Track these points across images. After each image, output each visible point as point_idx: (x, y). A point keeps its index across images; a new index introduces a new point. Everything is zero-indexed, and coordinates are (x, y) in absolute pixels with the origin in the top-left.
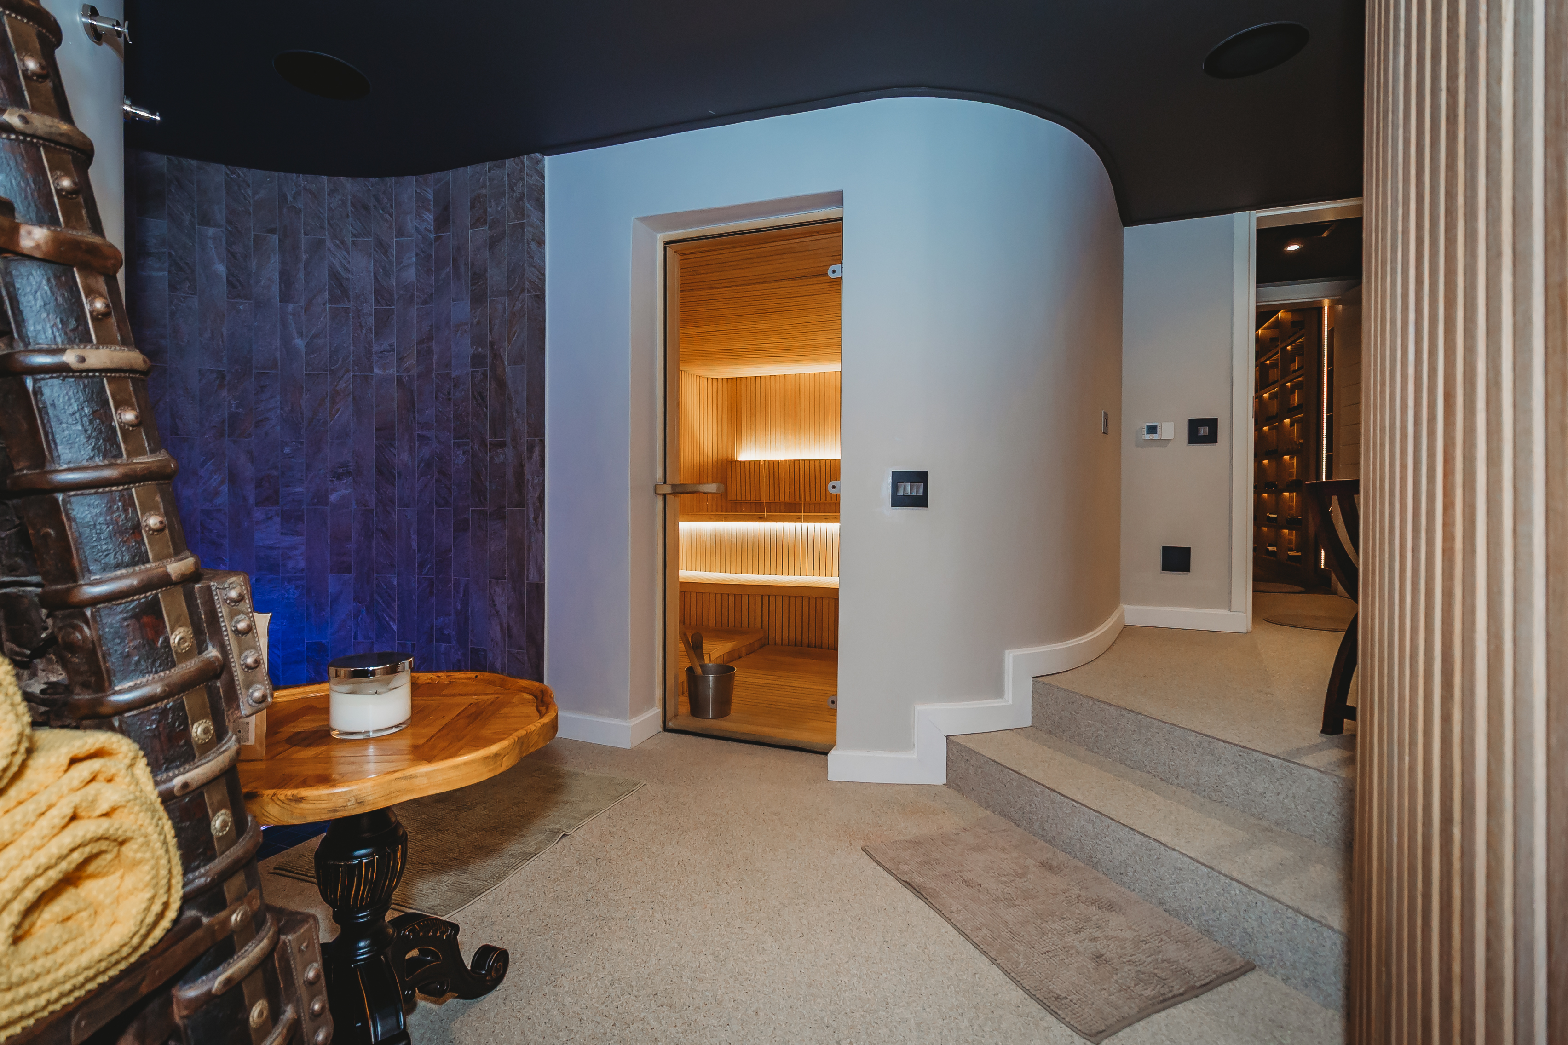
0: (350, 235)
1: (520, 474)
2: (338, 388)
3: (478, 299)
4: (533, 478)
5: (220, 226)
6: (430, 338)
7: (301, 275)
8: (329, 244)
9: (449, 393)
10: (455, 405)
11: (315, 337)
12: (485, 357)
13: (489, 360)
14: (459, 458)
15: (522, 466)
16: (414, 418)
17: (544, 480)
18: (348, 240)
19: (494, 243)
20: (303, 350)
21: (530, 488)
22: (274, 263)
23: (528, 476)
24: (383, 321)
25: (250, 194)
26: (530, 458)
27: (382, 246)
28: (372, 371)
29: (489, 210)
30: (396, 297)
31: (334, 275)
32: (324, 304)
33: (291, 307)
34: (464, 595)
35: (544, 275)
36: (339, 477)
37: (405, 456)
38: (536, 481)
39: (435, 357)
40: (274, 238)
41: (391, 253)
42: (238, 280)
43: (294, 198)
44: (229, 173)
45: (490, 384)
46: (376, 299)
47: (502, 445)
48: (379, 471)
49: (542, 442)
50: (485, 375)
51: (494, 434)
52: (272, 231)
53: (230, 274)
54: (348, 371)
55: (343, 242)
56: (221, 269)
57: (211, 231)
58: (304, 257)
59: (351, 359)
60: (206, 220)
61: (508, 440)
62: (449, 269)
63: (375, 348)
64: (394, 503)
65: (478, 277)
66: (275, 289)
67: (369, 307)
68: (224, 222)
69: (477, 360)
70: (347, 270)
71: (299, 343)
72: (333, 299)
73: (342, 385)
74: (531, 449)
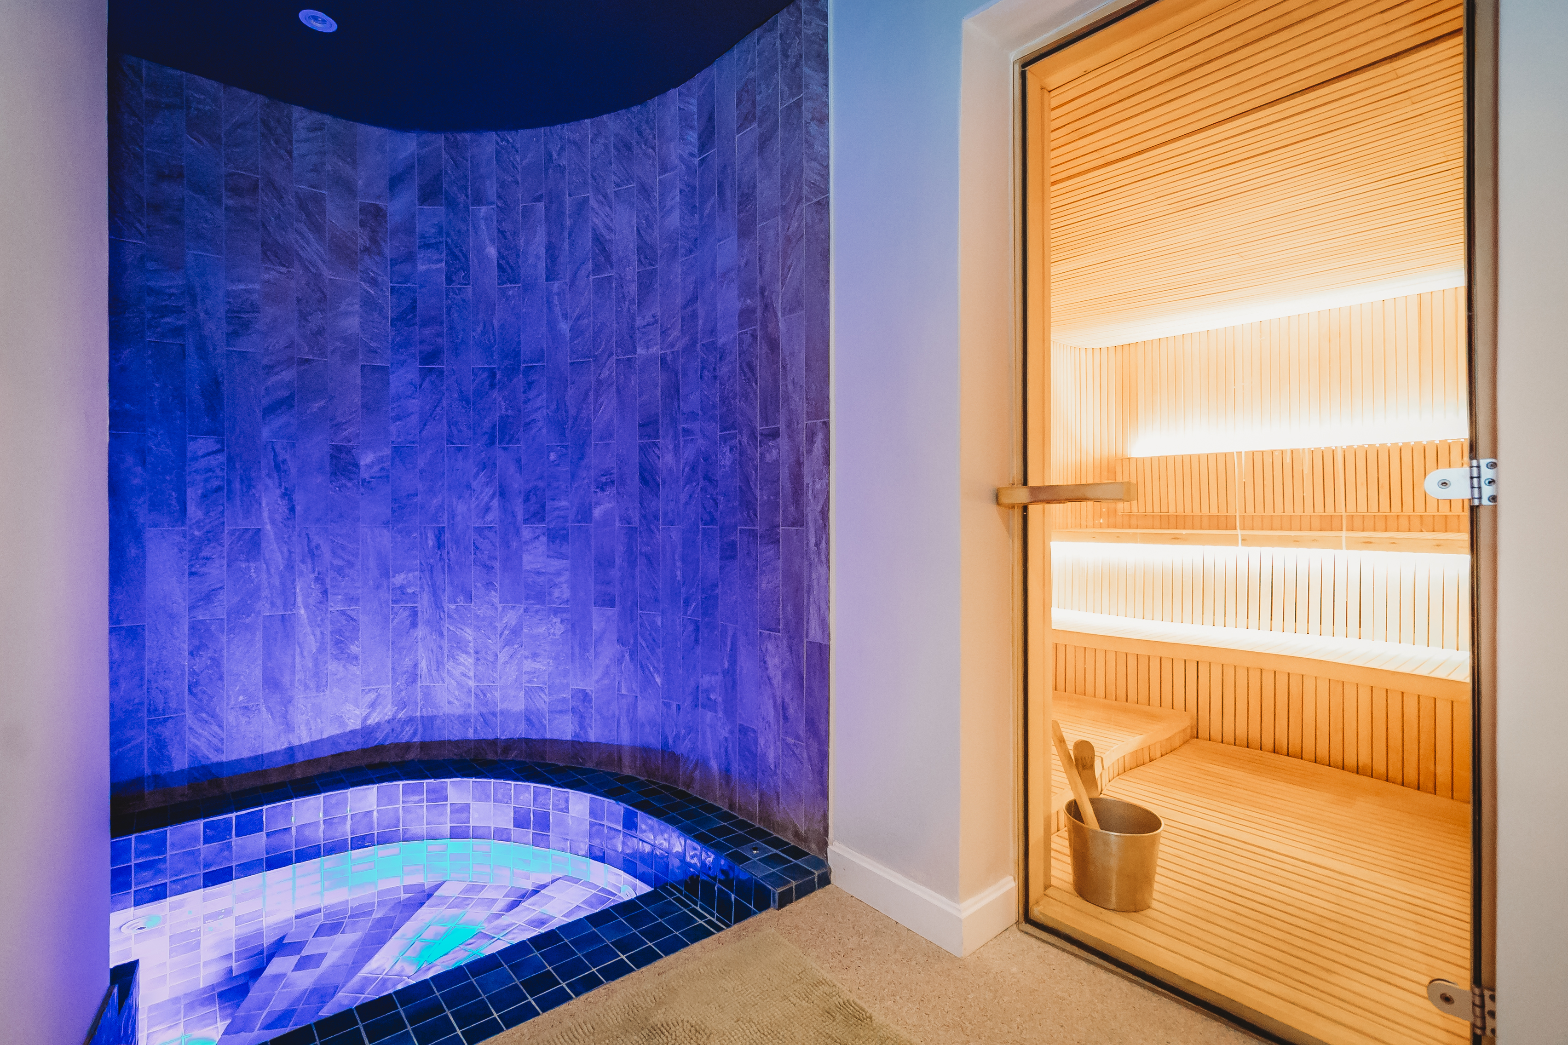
0: (613, 185)
1: (797, 478)
2: (602, 376)
3: (745, 231)
4: (814, 482)
5: (492, 203)
6: (694, 299)
7: (566, 246)
8: (592, 203)
9: (715, 369)
10: (721, 384)
11: (579, 318)
12: (754, 311)
13: (759, 314)
14: (726, 459)
15: (799, 464)
16: (679, 407)
17: (828, 485)
18: (611, 190)
19: (764, 142)
20: (568, 335)
21: (810, 497)
22: (540, 237)
23: (807, 480)
24: (646, 283)
25: (518, 159)
26: (810, 451)
27: (645, 191)
28: (635, 352)
29: (758, 98)
30: (659, 252)
31: (598, 240)
32: (588, 277)
33: (556, 286)
34: (731, 650)
35: (827, 167)
36: (602, 487)
37: (669, 458)
38: (818, 486)
39: (700, 322)
40: (541, 205)
41: (655, 197)
42: (508, 263)
43: (559, 154)
44: (499, 140)
45: (761, 348)
46: (639, 260)
47: (774, 434)
48: (644, 480)
49: (826, 424)
50: (754, 336)
51: (765, 420)
52: (539, 199)
53: (501, 256)
54: (611, 355)
55: (605, 196)
56: (492, 251)
57: (484, 209)
58: (568, 222)
59: (614, 339)
60: (479, 200)
61: (782, 426)
62: (714, 199)
63: (639, 322)
64: (658, 520)
65: (747, 198)
66: (542, 265)
67: (631, 272)
68: (494, 198)
69: (746, 316)
70: (610, 229)
71: (564, 327)
72: (597, 269)
73: (605, 373)
74: (811, 440)
